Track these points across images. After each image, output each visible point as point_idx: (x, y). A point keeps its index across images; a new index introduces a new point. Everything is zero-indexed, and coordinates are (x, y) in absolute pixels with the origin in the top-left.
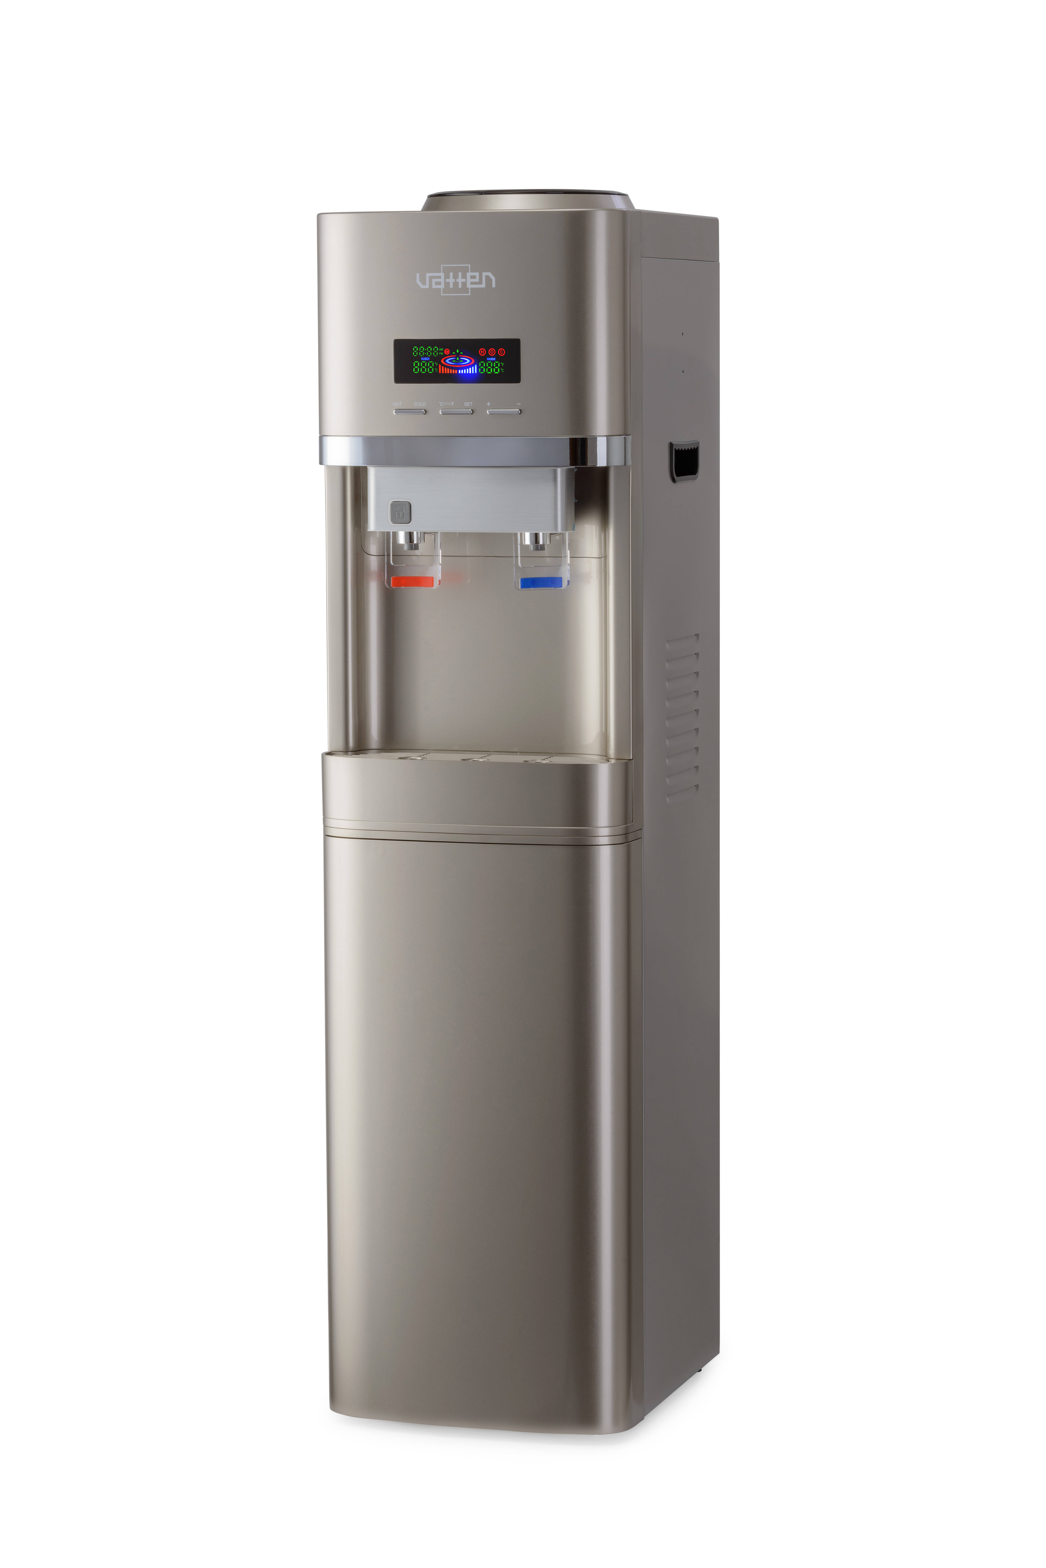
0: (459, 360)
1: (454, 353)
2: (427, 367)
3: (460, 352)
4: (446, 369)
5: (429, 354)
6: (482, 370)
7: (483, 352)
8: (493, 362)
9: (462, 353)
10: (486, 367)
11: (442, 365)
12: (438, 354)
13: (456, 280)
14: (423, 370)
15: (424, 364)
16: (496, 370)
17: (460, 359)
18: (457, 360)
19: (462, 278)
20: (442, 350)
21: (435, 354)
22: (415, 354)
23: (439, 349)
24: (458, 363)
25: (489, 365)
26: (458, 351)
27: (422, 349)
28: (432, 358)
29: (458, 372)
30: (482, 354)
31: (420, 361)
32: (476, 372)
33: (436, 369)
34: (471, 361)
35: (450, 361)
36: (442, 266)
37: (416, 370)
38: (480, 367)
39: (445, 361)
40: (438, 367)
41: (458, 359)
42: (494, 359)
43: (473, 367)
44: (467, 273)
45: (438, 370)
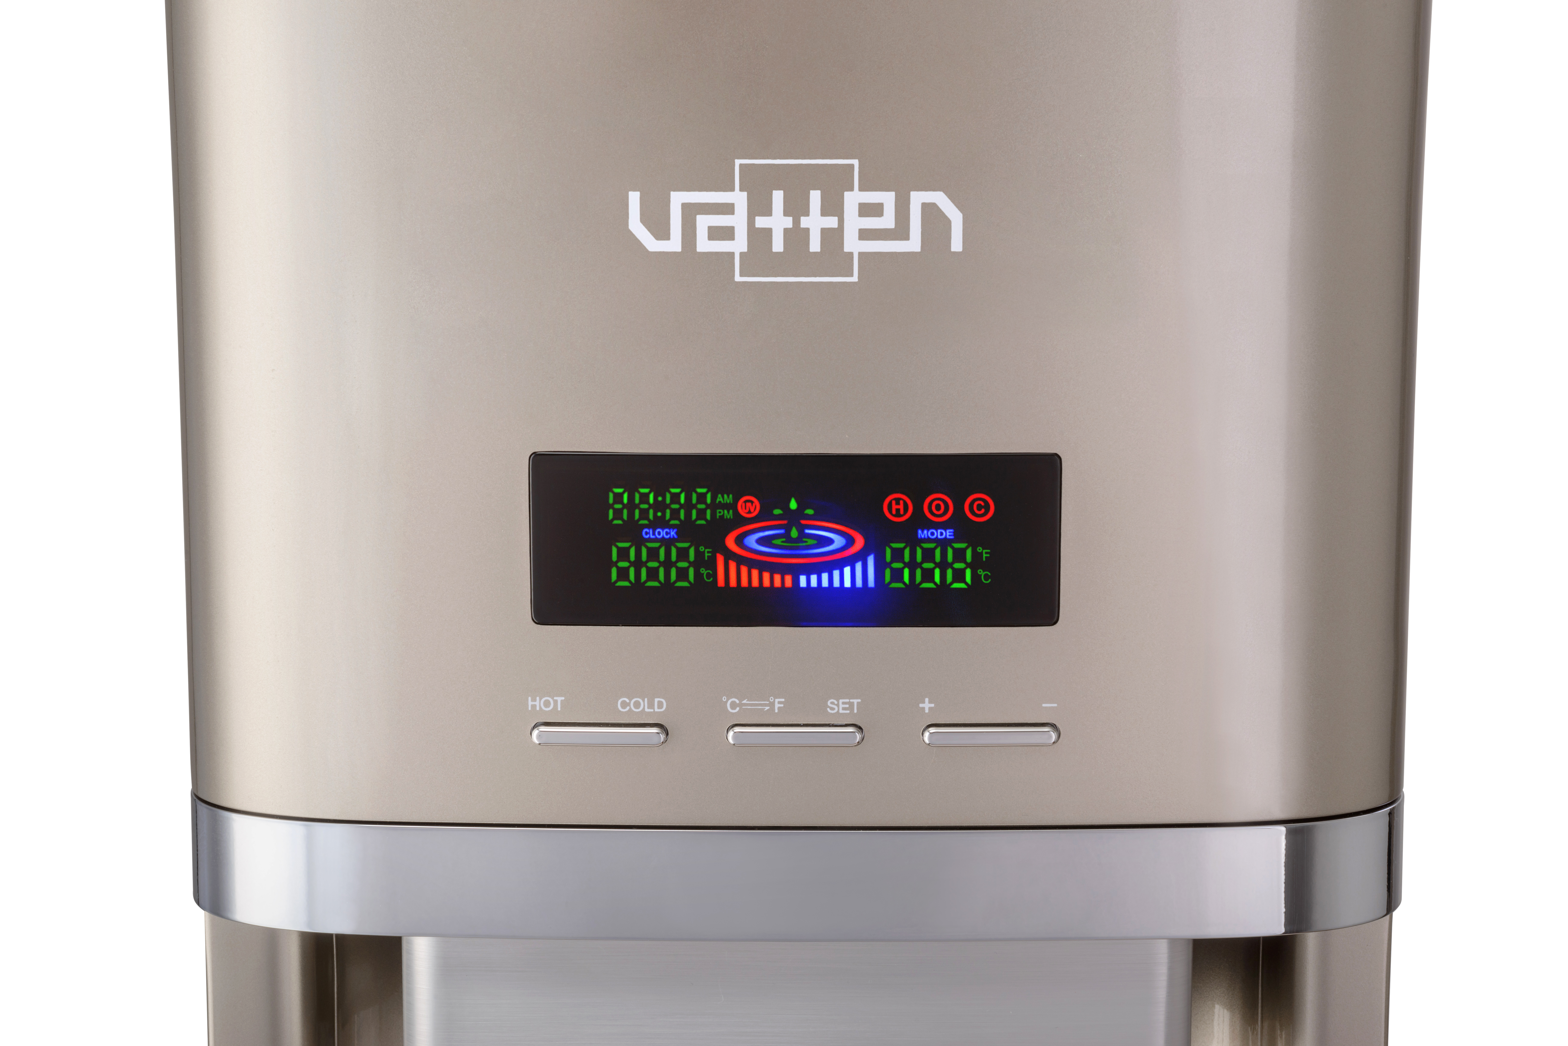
0: (799, 539)
1: (777, 512)
2: (668, 564)
3: (801, 507)
4: (744, 570)
5: (675, 514)
6: (897, 575)
7: (901, 507)
8: (944, 544)
9: (810, 512)
10: (913, 566)
11: (729, 555)
12: (713, 514)
13: (797, 222)
14: (653, 574)
15: (653, 554)
16: (959, 576)
17: (802, 535)
18: (789, 539)
19: (825, 213)
20: (728, 499)
21: (701, 514)
22: (618, 514)
23: (714, 498)
24: (794, 546)
25: (928, 555)
26: (793, 505)
27: (644, 498)
28: (687, 530)
29: (796, 581)
30: (898, 514)
31: (639, 542)
32: (871, 583)
33: (703, 571)
34: (850, 541)
35: (760, 541)
36: (738, 162)
37: (623, 574)
38: (888, 565)
39: (740, 540)
40: (711, 564)
41: (794, 533)
42: (948, 534)
43: (859, 566)
44: (847, 194)
45: (715, 575)
